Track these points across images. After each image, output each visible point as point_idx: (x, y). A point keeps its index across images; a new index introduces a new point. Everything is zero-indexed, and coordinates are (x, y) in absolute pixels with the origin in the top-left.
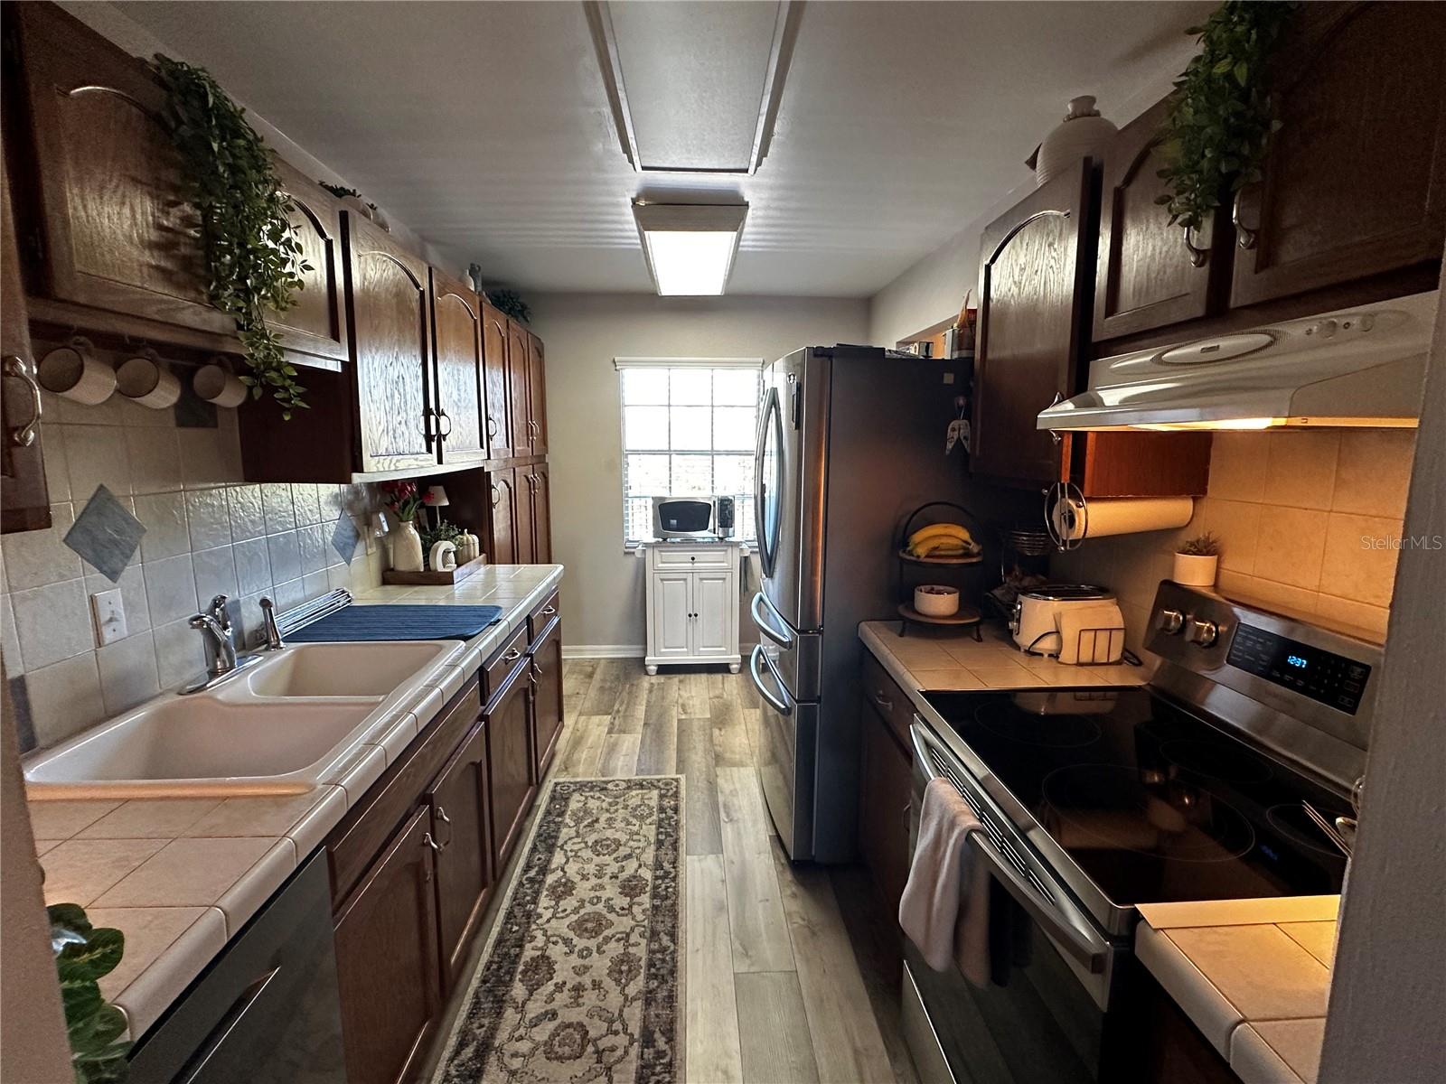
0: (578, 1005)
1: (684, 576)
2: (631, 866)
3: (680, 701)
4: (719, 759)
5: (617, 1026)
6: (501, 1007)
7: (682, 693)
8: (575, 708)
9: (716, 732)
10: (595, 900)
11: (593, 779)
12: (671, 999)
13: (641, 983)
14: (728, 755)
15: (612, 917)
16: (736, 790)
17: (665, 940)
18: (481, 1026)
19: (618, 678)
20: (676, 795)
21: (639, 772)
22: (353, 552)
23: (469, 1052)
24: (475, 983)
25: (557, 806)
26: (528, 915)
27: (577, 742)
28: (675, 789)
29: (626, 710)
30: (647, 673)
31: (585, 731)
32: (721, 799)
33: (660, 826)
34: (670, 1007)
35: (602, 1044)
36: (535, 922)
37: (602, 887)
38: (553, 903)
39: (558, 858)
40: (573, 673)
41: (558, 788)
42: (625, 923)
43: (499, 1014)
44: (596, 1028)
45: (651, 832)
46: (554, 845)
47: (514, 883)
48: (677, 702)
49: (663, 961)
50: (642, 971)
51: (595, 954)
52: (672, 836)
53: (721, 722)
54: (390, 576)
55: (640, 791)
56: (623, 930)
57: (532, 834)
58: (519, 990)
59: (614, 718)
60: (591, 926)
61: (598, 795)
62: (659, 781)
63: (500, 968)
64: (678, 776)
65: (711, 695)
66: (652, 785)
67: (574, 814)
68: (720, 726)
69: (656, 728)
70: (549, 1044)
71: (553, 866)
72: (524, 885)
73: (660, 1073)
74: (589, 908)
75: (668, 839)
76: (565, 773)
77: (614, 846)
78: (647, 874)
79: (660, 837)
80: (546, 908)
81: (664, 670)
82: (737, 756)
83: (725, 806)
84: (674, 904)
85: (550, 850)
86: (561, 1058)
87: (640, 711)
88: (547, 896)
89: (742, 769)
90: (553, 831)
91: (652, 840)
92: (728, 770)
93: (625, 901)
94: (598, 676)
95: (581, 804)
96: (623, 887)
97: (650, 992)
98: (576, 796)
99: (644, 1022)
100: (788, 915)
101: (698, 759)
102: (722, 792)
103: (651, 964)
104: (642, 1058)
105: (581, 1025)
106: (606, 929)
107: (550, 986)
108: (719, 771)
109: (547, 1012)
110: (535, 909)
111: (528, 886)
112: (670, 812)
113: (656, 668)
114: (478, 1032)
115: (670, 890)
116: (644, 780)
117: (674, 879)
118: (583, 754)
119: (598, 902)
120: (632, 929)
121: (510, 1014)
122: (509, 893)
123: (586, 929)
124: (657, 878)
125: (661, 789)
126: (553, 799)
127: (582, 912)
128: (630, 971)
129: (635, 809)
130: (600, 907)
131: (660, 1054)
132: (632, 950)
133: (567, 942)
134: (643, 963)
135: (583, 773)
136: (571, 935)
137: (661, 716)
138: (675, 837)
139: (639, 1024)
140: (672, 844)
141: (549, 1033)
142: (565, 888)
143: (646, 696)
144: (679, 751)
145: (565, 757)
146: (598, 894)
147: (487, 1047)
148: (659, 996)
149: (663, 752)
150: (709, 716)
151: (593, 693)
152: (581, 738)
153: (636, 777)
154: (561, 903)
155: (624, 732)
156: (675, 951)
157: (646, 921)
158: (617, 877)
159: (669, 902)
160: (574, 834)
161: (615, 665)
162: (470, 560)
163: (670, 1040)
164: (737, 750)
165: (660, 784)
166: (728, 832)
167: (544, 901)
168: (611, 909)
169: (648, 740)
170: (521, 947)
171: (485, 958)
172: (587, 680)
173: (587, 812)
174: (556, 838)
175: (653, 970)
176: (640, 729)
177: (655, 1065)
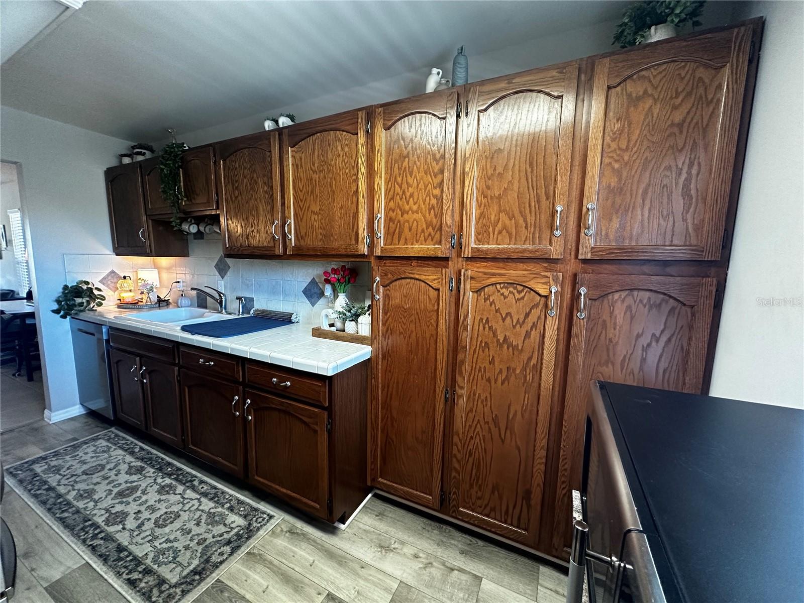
2: (131, 525)
10: (137, 499)
13: (69, 497)
21: (218, 582)
22: (317, 301)
24: (159, 454)
25: (243, 509)
36: (162, 476)
38: (163, 484)
39: (191, 495)
41: (266, 517)
42: (104, 504)
44: (83, 477)
46: (206, 496)
47: (199, 475)
49: (60, 509)
50: (72, 500)
51: (111, 488)
57: (229, 491)
61: (227, 537)
63: (157, 462)
66: (186, 583)
67: (223, 515)
71: (189, 492)
72: (193, 478)
74: (137, 495)
75: (116, 557)
77: (161, 523)
78: (112, 529)
79: (126, 553)
80: (164, 481)
84: (73, 530)
85: (204, 494)
88: (171, 484)
90: (219, 500)
93: (115, 510)
95: (228, 522)
96: (125, 513)
97: (59, 498)
103: (68, 504)
105: (92, 474)
106: (115, 496)
107: (123, 472)
109: (115, 468)
110: (170, 477)
111: (188, 480)
115: (81, 535)
116: (202, 580)
117: (83, 541)
119: (134, 499)
120: (95, 506)
121: (134, 460)
123: (128, 490)
126: (256, 510)
127: (140, 492)
128: (81, 496)
129: (176, 553)
130: (130, 499)
132: (87, 501)
136: (134, 484)
138: (110, 563)
139: (58, 489)
140: (108, 556)
141: (106, 466)
142: (165, 491)
146: (140, 502)
148: (53, 500)
153: (213, 575)
154: (158, 487)
156: (54, 515)
157: (88, 513)
158: (135, 514)
159: (78, 529)
160: (202, 508)
167: (169, 482)
168: (121, 503)
170: (157, 469)
171: (166, 458)
174: (211, 499)
175: (65, 503)
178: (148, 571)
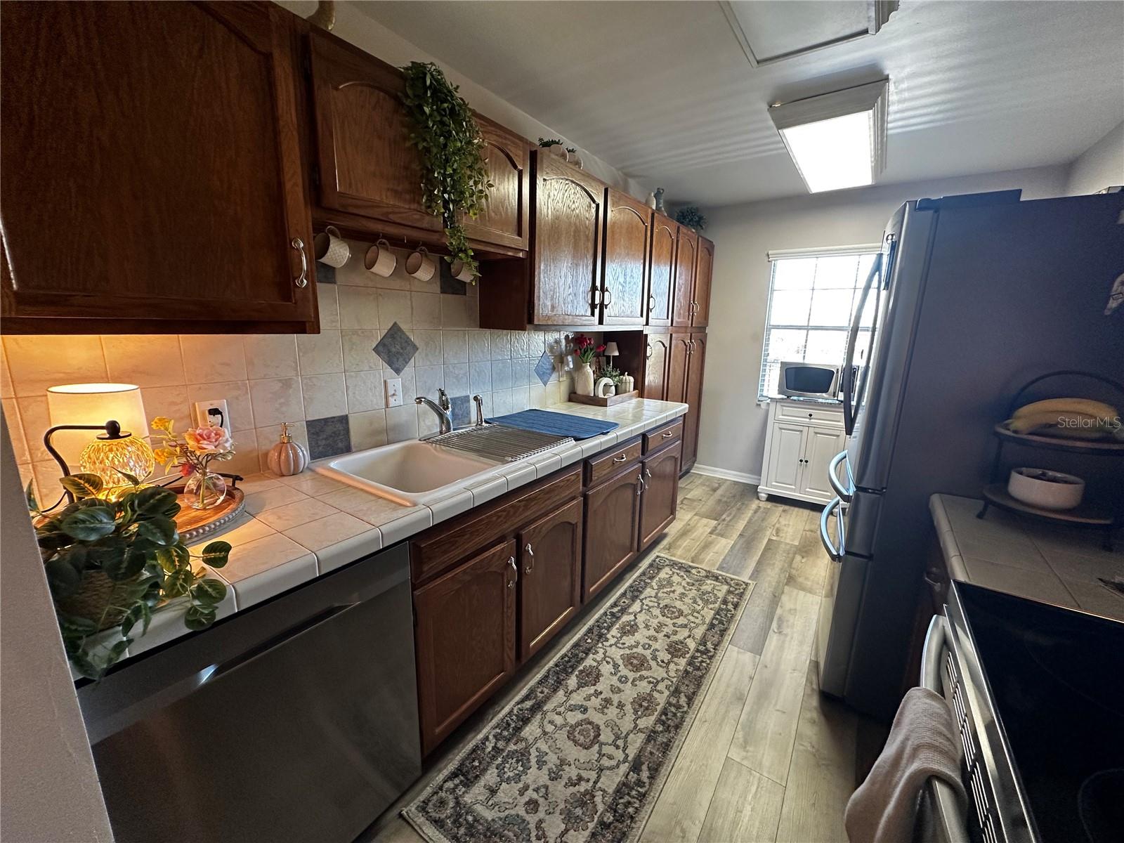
0: (603, 713)
1: (801, 428)
2: (684, 633)
3: (777, 525)
4: (791, 580)
5: (620, 743)
6: (558, 687)
7: (781, 520)
8: (694, 509)
9: (798, 558)
10: (647, 646)
11: (684, 562)
12: (666, 747)
13: (651, 723)
14: (800, 580)
15: (653, 663)
16: (795, 610)
17: (683, 700)
18: (542, 692)
19: (734, 496)
20: (741, 595)
21: (720, 568)
22: (549, 378)
23: (528, 704)
24: (551, 664)
25: (651, 572)
26: (601, 636)
27: (684, 533)
28: (742, 590)
29: (731, 520)
30: (758, 498)
31: (695, 526)
32: (779, 611)
33: (718, 613)
34: (664, 752)
35: (606, 750)
36: (602, 643)
37: (656, 639)
38: (619, 635)
39: (636, 607)
40: (704, 485)
41: (658, 560)
42: (659, 673)
43: (555, 691)
44: (607, 736)
45: (709, 614)
46: (637, 597)
47: (602, 611)
48: (774, 526)
49: (675, 715)
50: (656, 713)
51: (629, 683)
52: (724, 625)
53: (806, 552)
54: (573, 397)
55: (714, 582)
56: (656, 677)
57: (627, 584)
58: (572, 682)
59: (719, 524)
60: (635, 662)
61: (682, 574)
62: (732, 580)
63: (569, 661)
64: (749, 582)
65: (807, 528)
66: (726, 581)
67: (660, 581)
68: (804, 554)
69: (748, 540)
70: (573, 727)
71: (631, 610)
72: (607, 615)
73: (634, 797)
74: (640, 650)
75: (720, 626)
76: (667, 551)
77: (677, 614)
78: (692, 645)
79: (714, 621)
80: (613, 637)
81: (772, 498)
82: (809, 583)
83: (780, 619)
84: (701, 677)
85: (634, 599)
86: (576, 742)
87: (741, 525)
88: (617, 629)
89: (808, 594)
90: (641, 587)
91: (708, 620)
92: (795, 591)
93: (667, 657)
94: (719, 492)
95: (668, 576)
96: (670, 646)
97: (655, 732)
98: (667, 569)
99: (640, 752)
100: (799, 736)
101: (772, 574)
102: (781, 607)
103: (664, 712)
104: (626, 778)
105: (598, 727)
106: (645, 670)
107: (591, 690)
108: (787, 589)
109: (582, 706)
110: (606, 634)
111: (610, 617)
112: (730, 607)
113: (766, 496)
114: (539, 694)
115: (704, 664)
116: (721, 575)
117: (711, 658)
118: (686, 543)
119: (648, 648)
120: (663, 680)
121: (561, 693)
122: (596, 616)
123: (631, 663)
124: (698, 651)
125: (731, 586)
126: (651, 565)
127: (635, 650)
128: (647, 709)
129: (704, 594)
130: (648, 653)
131: (640, 783)
132: (656, 694)
133: (616, 666)
134: (659, 708)
135: (679, 556)
136: (620, 662)
137: (756, 532)
138: (725, 627)
139: (635, 751)
140: (720, 631)
141: (576, 721)
142: (631, 629)
143: (749, 515)
144: (759, 563)
145: (671, 541)
146: (650, 642)
147: (539, 707)
148: (659, 739)
149: (745, 560)
150: (797, 544)
151: (711, 502)
152: (689, 531)
153: (716, 571)
154: (624, 638)
155: (722, 536)
156: (686, 712)
157: (675, 679)
158: (669, 637)
159: (699, 673)
160: (653, 594)
161: (736, 486)
162: (625, 392)
163: (652, 778)
164: (811, 578)
165: (732, 582)
166: (773, 641)
167: (614, 631)
168: (655, 658)
169: (738, 547)
170: (587, 654)
171: (564, 651)
172: (711, 493)
173: (670, 583)
174: (641, 592)
175: (664, 717)
176: (735, 536)
177: (633, 788)
178: (725, 602)
